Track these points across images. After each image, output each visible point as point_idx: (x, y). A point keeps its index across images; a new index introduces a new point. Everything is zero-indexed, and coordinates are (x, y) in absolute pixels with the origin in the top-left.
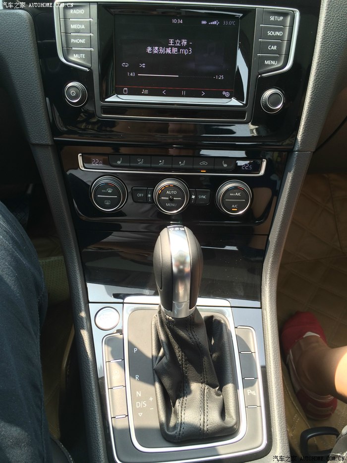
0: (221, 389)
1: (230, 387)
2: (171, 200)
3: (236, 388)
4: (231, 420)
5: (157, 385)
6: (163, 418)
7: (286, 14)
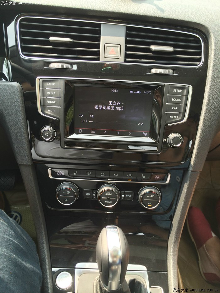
2: (108, 199)
7: (183, 88)
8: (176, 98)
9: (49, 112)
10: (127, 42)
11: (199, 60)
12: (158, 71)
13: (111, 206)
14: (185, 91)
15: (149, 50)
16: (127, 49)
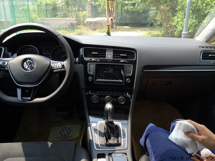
0: (118, 138)
1: (120, 138)
2: (108, 100)
5: (105, 137)
6: (106, 142)
7: (130, 66)
8: (128, 68)
9: (91, 73)
10: (113, 54)
11: (134, 58)
12: (123, 61)
14: (131, 66)
15: (120, 56)
16: (113, 55)
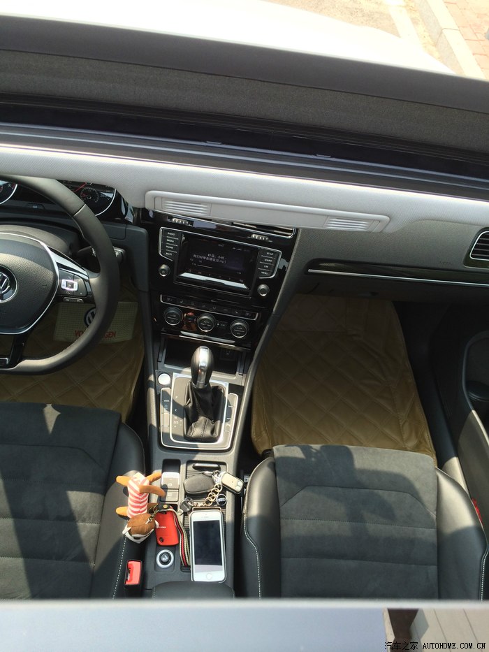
0: (214, 422)
1: (219, 422)
2: (206, 325)
3: (222, 422)
4: (216, 435)
7: (275, 253)
8: (268, 259)
9: (167, 254)
13: (206, 331)
